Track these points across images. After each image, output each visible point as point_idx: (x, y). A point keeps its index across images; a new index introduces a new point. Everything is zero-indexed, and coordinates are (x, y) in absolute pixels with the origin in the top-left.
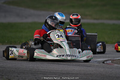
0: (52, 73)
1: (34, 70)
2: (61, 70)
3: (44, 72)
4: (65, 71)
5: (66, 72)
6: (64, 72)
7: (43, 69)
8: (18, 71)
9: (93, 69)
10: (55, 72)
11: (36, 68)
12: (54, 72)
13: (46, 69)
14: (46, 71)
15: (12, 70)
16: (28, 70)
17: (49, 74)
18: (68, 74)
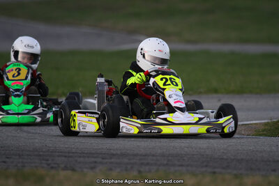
0: (87, 153)
3: (69, 153)
4: (117, 150)
5: (119, 152)
6: (115, 153)
7: (66, 146)
9: (183, 145)
10: (93, 152)
11: (50, 145)
12: (90, 153)
13: (73, 146)
14: (74, 151)
17: (80, 157)
18: (123, 155)
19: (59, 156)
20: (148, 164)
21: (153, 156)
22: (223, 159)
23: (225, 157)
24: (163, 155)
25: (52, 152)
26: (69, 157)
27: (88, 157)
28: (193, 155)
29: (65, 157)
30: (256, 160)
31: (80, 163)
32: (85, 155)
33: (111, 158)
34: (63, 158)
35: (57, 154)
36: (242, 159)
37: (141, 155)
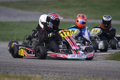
1: (27, 65)
2: (51, 64)
3: (37, 66)
5: (56, 66)
6: (54, 67)
8: (14, 65)
15: (8, 65)
16: (22, 64)
17: (42, 68)
18: (58, 68)
19: (34, 68)
20: (68, 72)
21: (69, 68)
22: (96, 70)
23: (96, 69)
24: (73, 68)
25: (31, 66)
26: (38, 68)
27: (45, 68)
28: (84, 68)
29: (36, 68)
30: (108, 71)
31: (42, 71)
32: (43, 67)
33: (53, 69)
34: (35, 69)
35: (33, 67)
36: (103, 70)
37: (65, 68)
